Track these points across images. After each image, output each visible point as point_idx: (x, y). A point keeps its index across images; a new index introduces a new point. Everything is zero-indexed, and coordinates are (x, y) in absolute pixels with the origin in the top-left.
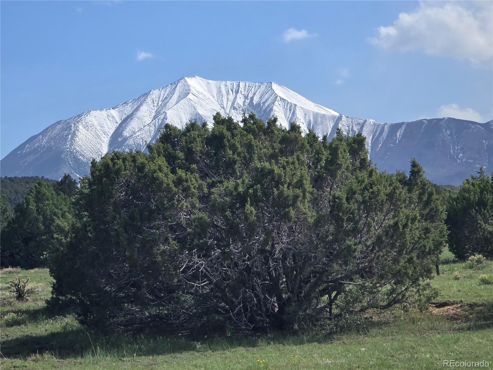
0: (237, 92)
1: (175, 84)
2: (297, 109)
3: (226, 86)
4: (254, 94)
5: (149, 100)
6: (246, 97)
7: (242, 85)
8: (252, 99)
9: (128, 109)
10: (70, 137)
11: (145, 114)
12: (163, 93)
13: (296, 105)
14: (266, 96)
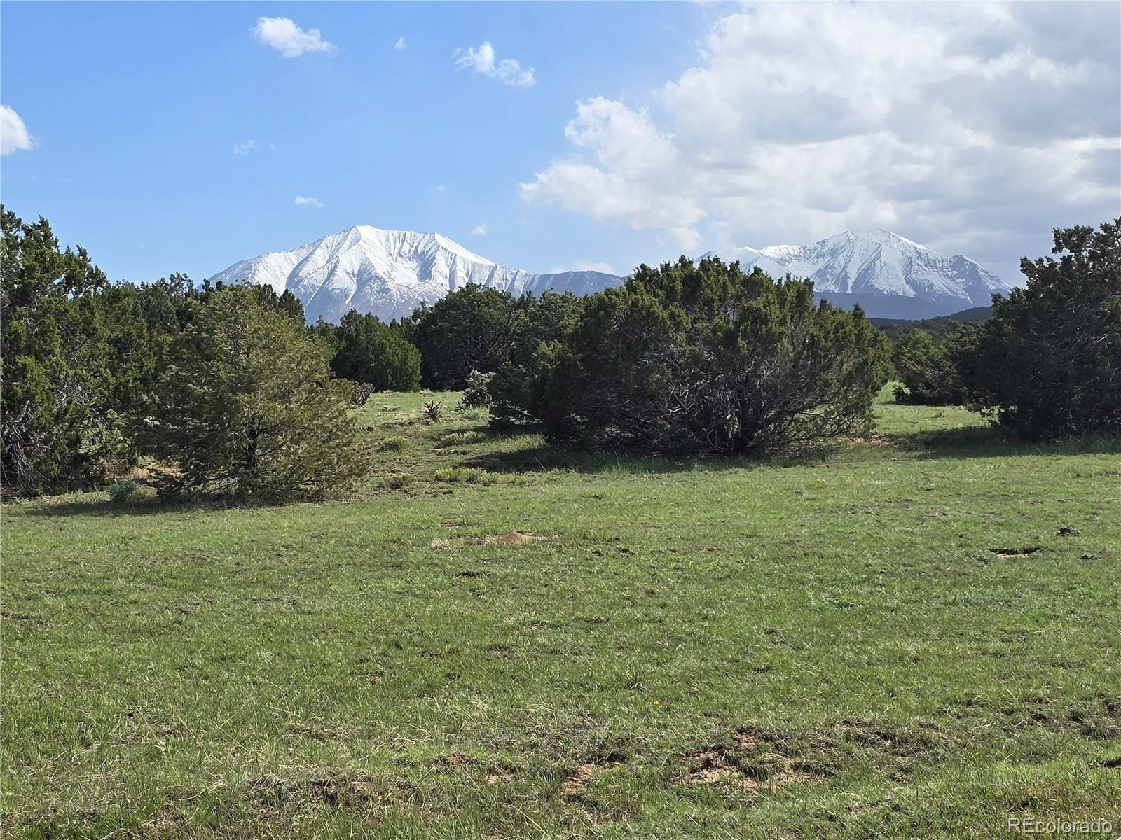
0: (403, 241)
1: (347, 231)
2: (457, 257)
3: (393, 235)
4: (419, 243)
5: (323, 245)
6: (412, 246)
7: (408, 234)
8: (417, 247)
9: (304, 253)
10: (250, 276)
11: (320, 258)
12: (337, 239)
13: (456, 255)
14: (430, 246)
